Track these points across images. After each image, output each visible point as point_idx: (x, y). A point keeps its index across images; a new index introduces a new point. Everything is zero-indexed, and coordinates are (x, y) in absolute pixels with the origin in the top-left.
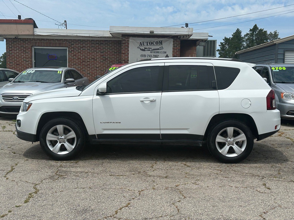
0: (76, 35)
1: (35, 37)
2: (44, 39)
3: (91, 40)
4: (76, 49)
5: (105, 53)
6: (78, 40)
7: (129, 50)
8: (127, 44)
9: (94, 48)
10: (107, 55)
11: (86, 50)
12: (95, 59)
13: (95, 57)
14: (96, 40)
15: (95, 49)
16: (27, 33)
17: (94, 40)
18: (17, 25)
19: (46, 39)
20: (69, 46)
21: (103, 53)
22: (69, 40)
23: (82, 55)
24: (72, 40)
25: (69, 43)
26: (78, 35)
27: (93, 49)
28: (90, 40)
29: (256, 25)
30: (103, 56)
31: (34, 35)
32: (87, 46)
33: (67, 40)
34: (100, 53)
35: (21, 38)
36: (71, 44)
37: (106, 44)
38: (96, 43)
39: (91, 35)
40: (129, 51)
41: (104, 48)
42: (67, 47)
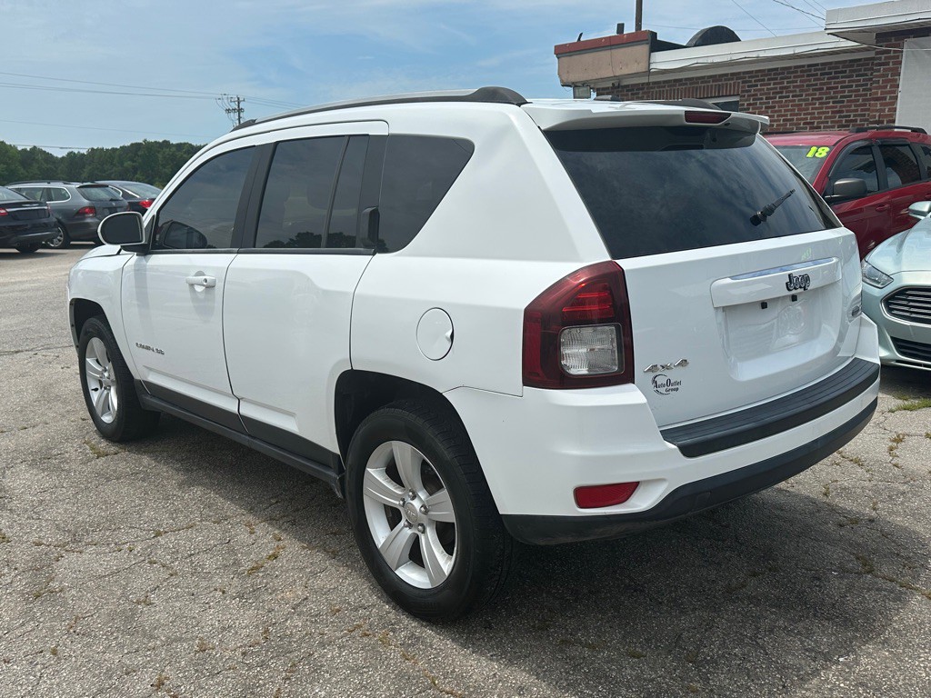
0: (754, 55)
1: (653, 79)
2: (681, 80)
3: (809, 66)
4: (762, 99)
5: (848, 101)
6: (769, 70)
7: (898, 86)
9: (814, 90)
10: (853, 108)
11: (791, 98)
12: (815, 124)
13: (815, 118)
14: (822, 64)
15: (818, 93)
16: (634, 68)
17: (817, 65)
18: (613, 51)
19: (686, 79)
20: (743, 91)
21: (843, 102)
22: (744, 73)
23: (776, 115)
25: (743, 82)
26: (762, 55)
27: (811, 92)
28: (803, 66)
30: (842, 112)
31: (648, 72)
32: (794, 87)
33: (739, 73)
34: (833, 103)
35: (628, 86)
36: (748, 87)
37: (854, 71)
38: (822, 74)
39: (798, 51)
41: (846, 87)
42: (738, 95)
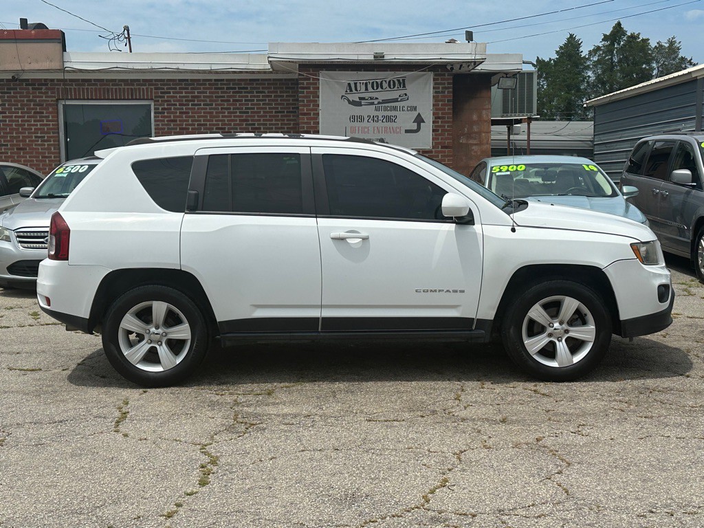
0: (174, 67)
1: (68, 76)
2: (90, 80)
3: (215, 80)
4: (176, 105)
5: (252, 112)
6: (180, 80)
7: (318, 106)
8: (314, 88)
9: (222, 101)
10: (256, 118)
11: (202, 106)
12: (227, 130)
13: (225, 124)
14: (227, 80)
15: (226, 103)
16: (46, 65)
17: (223, 80)
18: (18, 45)
19: (95, 80)
20: (155, 97)
21: (248, 113)
22: (156, 80)
23: (190, 119)
24: (163, 80)
25: (156, 89)
26: (181, 67)
27: (219, 102)
28: (211, 80)
29: (619, 24)
30: (248, 121)
31: (63, 70)
32: (204, 97)
33: (151, 80)
34: (240, 112)
35: (28, 80)
36: (161, 93)
37: (254, 88)
38: (227, 89)
39: (214, 67)
40: (320, 108)
41: (249, 100)
42: (152, 99)
